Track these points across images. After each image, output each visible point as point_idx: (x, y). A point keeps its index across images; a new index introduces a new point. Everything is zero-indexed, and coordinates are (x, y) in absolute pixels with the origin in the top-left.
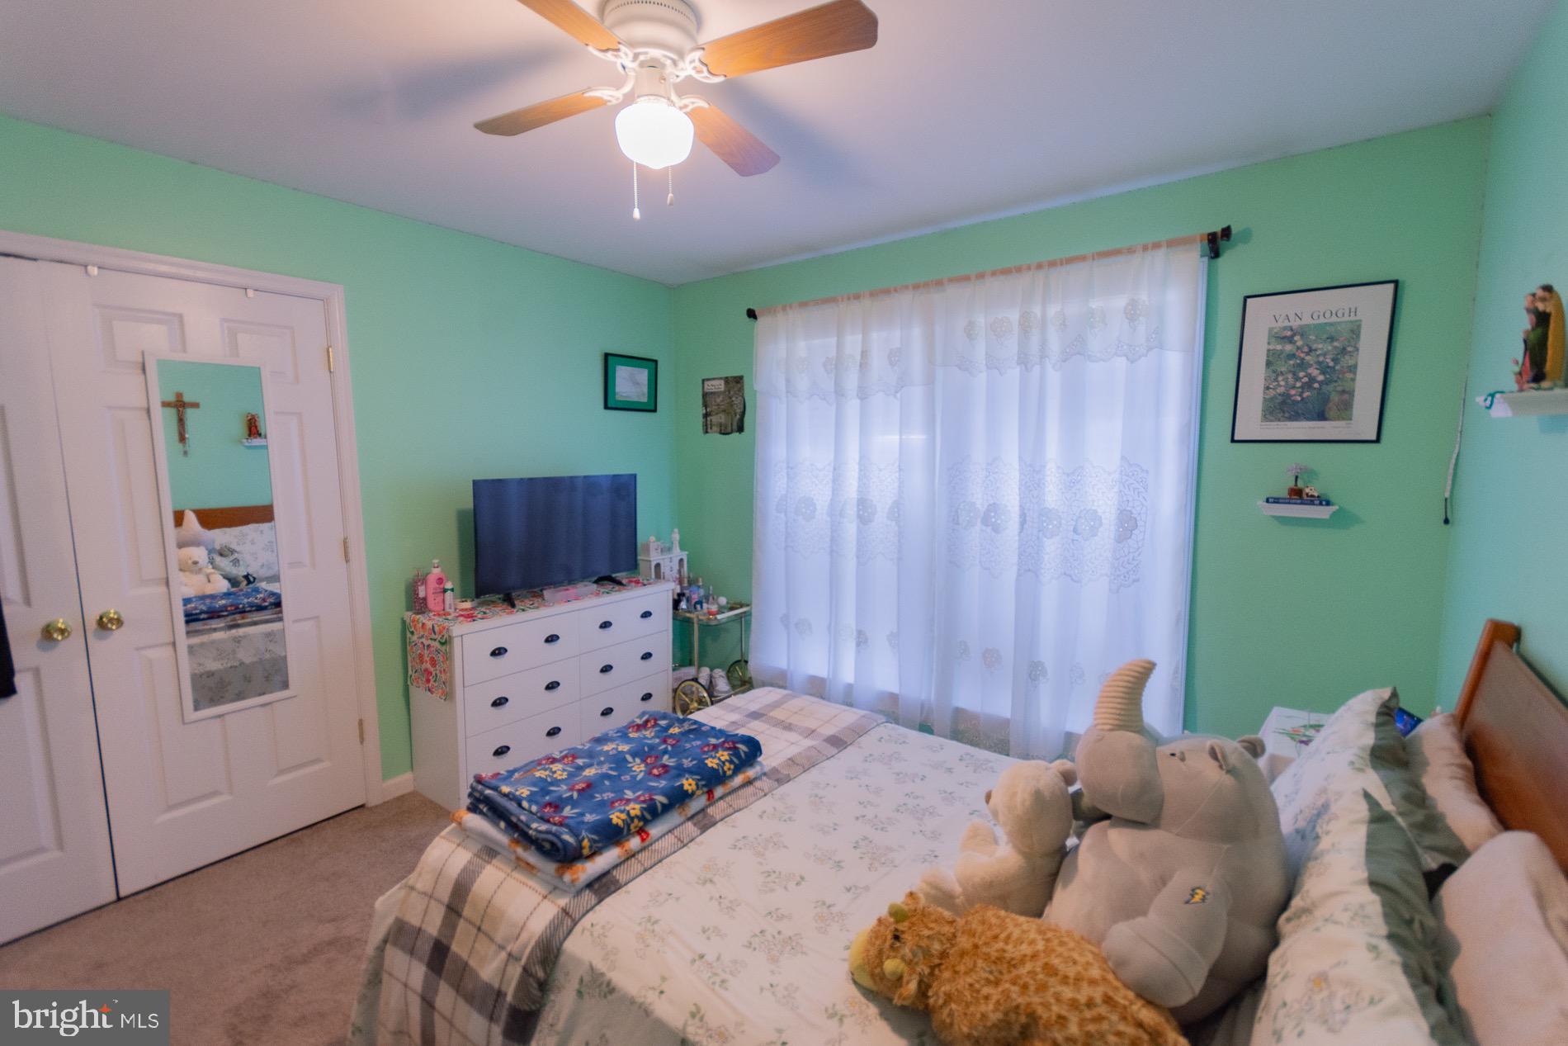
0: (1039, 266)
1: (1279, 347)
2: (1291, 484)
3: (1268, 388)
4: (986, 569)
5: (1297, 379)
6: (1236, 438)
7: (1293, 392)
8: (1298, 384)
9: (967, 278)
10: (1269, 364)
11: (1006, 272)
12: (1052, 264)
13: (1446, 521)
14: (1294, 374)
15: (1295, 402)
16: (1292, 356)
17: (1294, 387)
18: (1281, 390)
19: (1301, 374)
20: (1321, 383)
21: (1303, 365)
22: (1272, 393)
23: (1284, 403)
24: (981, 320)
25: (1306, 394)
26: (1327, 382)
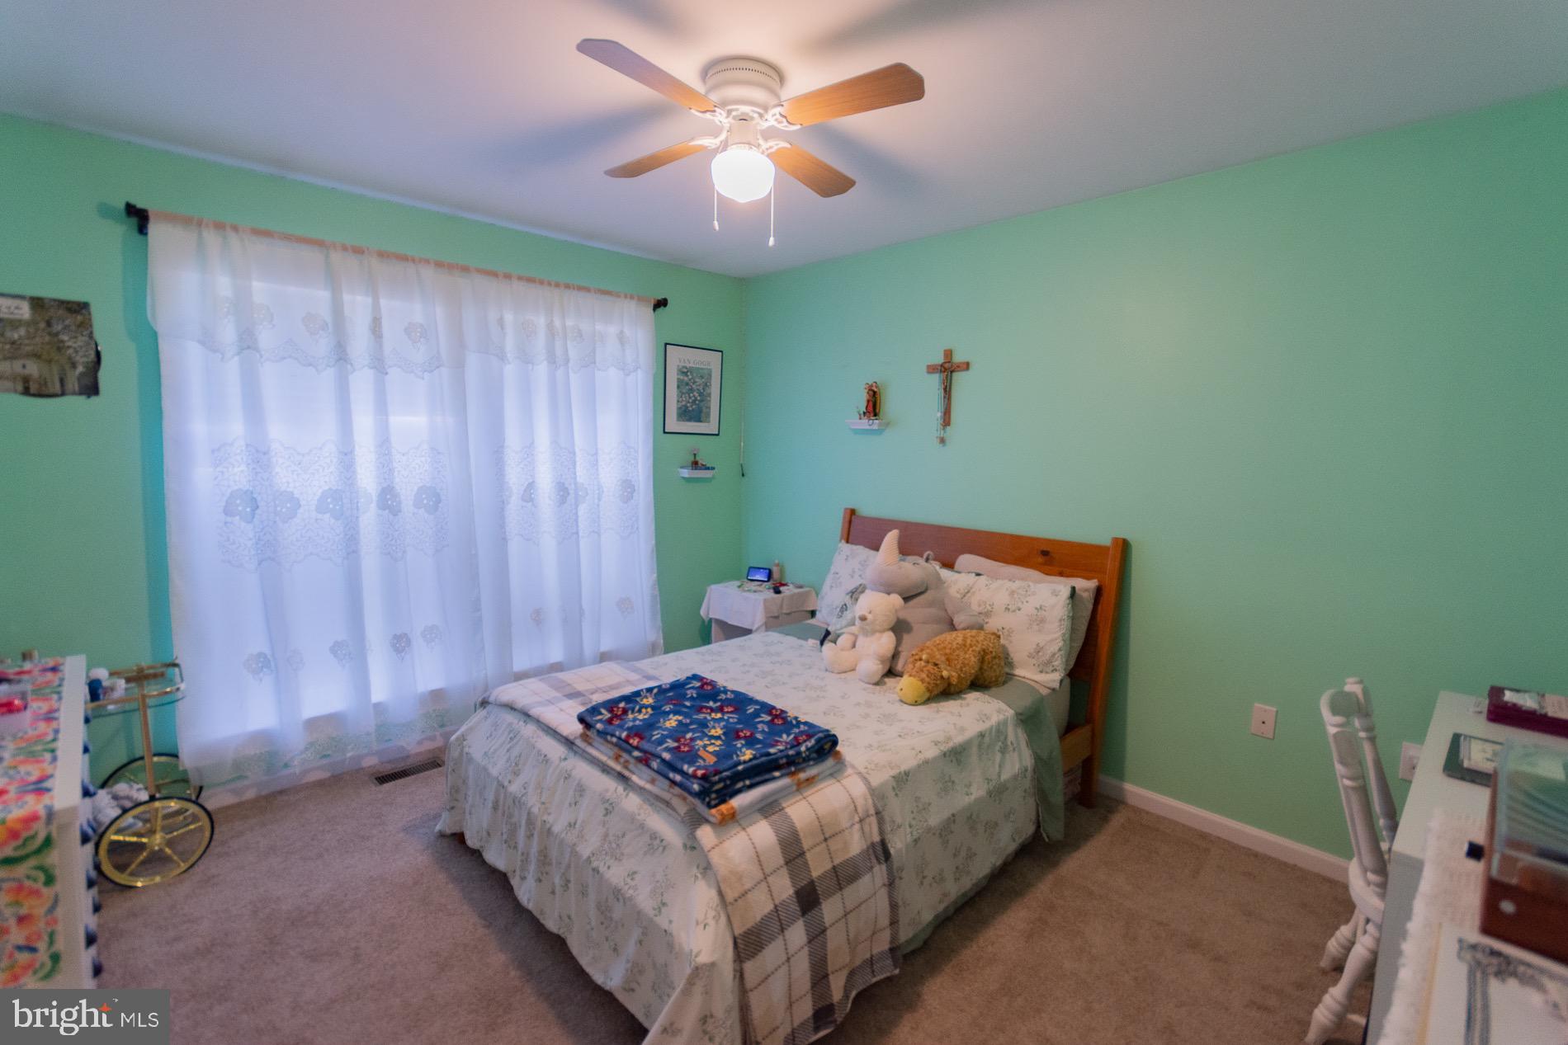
0: (557, 285)
1: (682, 377)
2: (692, 458)
3: (678, 401)
4: (528, 540)
5: (690, 398)
6: (666, 431)
7: (689, 405)
8: (691, 401)
9: (495, 274)
10: (678, 387)
11: (530, 280)
12: (567, 286)
13: (743, 475)
14: (689, 395)
15: (689, 411)
16: (687, 384)
17: (689, 402)
18: (684, 403)
19: (691, 395)
20: (699, 401)
21: (691, 390)
22: (680, 404)
23: (685, 411)
24: (509, 317)
25: (694, 407)
26: (701, 401)
